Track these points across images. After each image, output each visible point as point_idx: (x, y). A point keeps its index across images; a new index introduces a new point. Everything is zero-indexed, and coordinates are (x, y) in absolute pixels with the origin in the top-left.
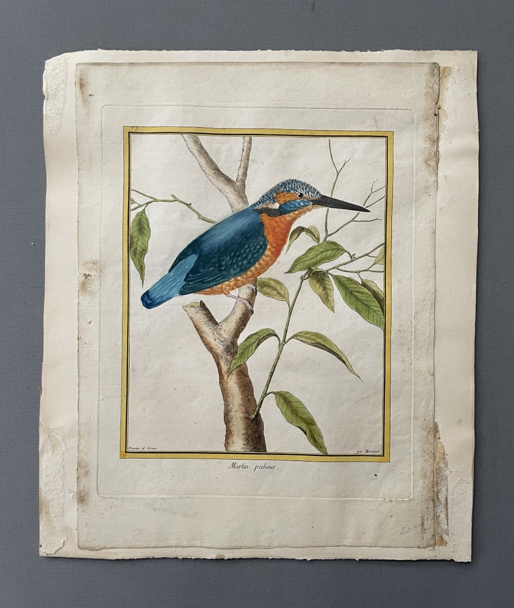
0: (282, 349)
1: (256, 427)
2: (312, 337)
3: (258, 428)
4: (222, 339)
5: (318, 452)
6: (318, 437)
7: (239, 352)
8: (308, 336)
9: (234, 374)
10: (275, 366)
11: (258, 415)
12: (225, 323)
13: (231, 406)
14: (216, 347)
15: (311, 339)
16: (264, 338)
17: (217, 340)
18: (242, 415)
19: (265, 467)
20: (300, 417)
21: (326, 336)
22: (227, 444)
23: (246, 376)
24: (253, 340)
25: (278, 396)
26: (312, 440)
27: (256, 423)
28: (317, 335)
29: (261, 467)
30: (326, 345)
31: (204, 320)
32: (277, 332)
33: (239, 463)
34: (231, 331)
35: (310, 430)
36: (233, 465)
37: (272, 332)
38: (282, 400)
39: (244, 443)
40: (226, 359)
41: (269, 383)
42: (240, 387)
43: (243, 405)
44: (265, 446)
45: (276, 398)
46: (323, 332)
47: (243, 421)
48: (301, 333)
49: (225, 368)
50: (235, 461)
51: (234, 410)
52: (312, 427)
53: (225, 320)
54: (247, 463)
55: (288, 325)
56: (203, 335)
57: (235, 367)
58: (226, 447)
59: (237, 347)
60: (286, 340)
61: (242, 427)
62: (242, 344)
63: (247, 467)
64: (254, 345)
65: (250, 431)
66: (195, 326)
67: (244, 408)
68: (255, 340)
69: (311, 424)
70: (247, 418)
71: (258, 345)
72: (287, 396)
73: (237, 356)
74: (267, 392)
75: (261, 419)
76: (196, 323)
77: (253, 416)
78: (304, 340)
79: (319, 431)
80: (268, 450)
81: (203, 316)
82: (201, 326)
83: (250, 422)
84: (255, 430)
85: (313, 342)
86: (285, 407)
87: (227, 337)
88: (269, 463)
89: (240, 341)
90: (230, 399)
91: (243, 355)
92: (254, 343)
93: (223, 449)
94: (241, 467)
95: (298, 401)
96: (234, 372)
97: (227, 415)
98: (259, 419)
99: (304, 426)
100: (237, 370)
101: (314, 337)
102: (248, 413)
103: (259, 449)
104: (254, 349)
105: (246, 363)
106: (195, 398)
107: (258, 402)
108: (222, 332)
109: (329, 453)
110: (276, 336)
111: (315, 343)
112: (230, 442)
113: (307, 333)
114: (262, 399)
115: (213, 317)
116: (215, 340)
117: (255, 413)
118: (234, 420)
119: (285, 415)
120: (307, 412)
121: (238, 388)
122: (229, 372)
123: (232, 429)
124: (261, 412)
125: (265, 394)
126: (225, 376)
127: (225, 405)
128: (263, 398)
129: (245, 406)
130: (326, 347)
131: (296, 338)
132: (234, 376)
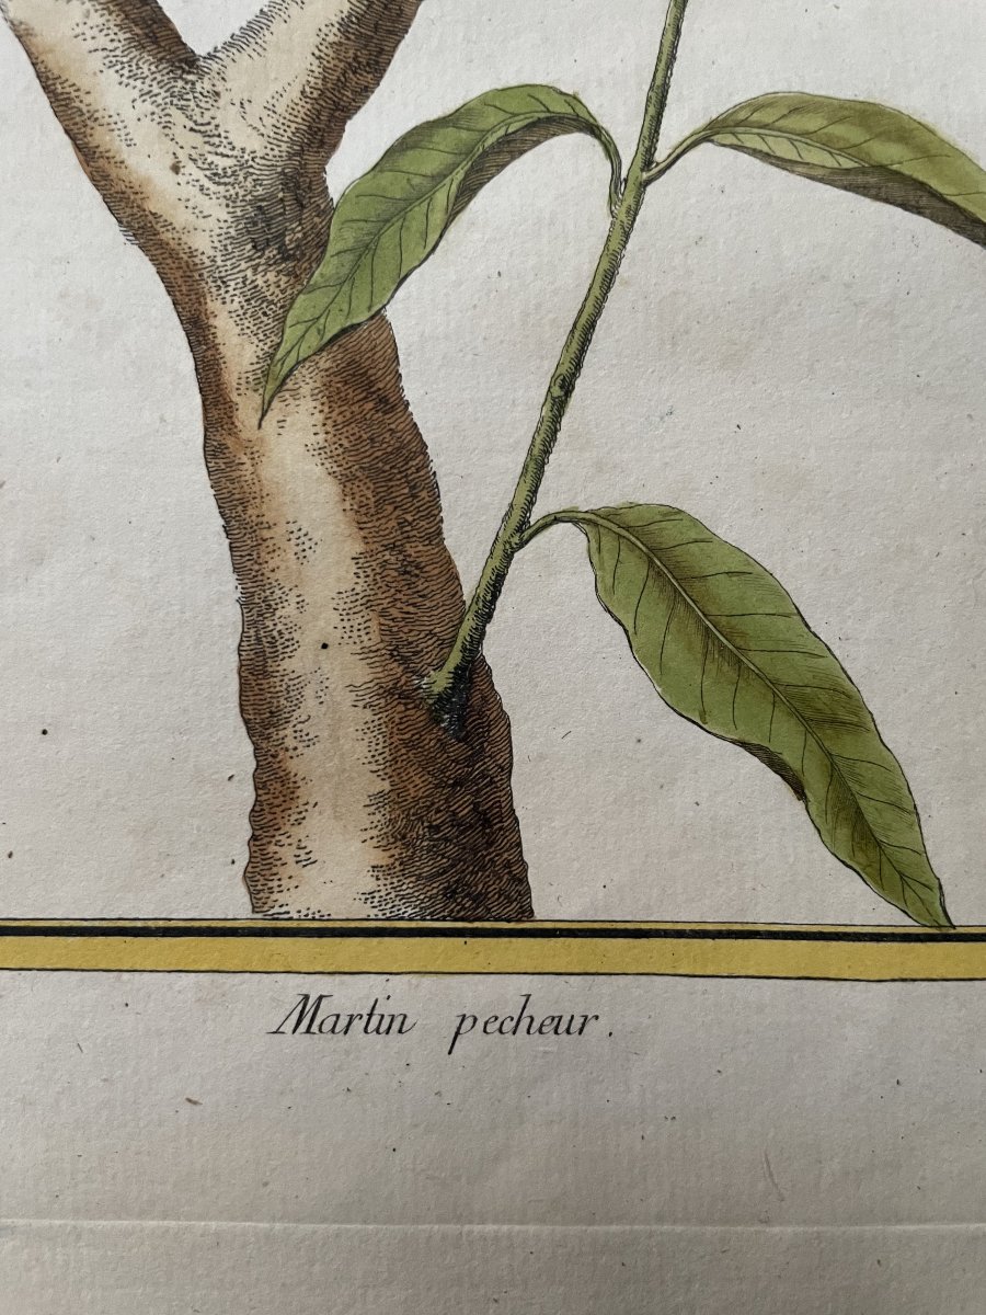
0: (633, 213)
1: (457, 749)
2: (839, 130)
3: (470, 761)
4: (222, 163)
5: (887, 915)
6: (889, 815)
7: (341, 238)
8: (812, 123)
9: (305, 390)
10: (583, 333)
11: (472, 672)
12: (243, 59)
13: (289, 610)
14: (181, 218)
15: (827, 144)
16: (511, 147)
17: (190, 168)
18: (362, 673)
19: (523, 1022)
20: (761, 676)
21: (928, 120)
22: (260, 872)
23: (391, 402)
24: (431, 162)
25: (608, 542)
26: (844, 832)
27: (462, 720)
28: (868, 116)
29: (496, 1025)
30: (934, 184)
31: (102, 41)
32: (597, 105)
33: (347, 996)
34: (280, 109)
35: (834, 772)
36: (307, 1015)
37: (560, 107)
38: (634, 568)
39: (381, 858)
40: (254, 295)
41: (547, 452)
42: (346, 480)
43: (368, 605)
44: (521, 879)
45: (594, 556)
46: (912, 101)
47: (368, 715)
48: (756, 105)
49: (240, 351)
50: (316, 986)
51: (308, 638)
52: (845, 747)
53: (250, 35)
54: (400, 994)
55: (668, 58)
56: (100, 138)
57: (313, 341)
58: (253, 894)
59: (327, 211)
60: (661, 155)
61: (362, 750)
62: (357, 192)
63: (398, 1025)
64: (441, 198)
65: (419, 784)
66: (49, 83)
67: (374, 625)
68: (450, 159)
69: (834, 722)
70: (395, 695)
71: (467, 192)
72: (670, 534)
73: (328, 268)
74: (536, 515)
75: (491, 697)
76: (51, 61)
77: (440, 680)
78: (783, 149)
79: (890, 769)
80: (546, 906)
81: (96, 19)
82: (84, 82)
83: (419, 716)
84: (454, 771)
85: (847, 164)
86: (655, 611)
87: (256, 144)
88: (551, 997)
89: (344, 170)
90: (282, 566)
91: (366, 260)
92: (438, 178)
93: (235, 904)
94: (358, 1025)
95: (748, 572)
96: (307, 382)
97: (266, 674)
98: (476, 699)
99: (789, 741)
100: (324, 362)
101: (852, 134)
102: (405, 660)
103: (479, 899)
104: (438, 217)
105: (389, 313)
106: (39, 559)
107: (471, 574)
108: (227, 119)
109: (963, 915)
110: (593, 129)
111: (862, 171)
112: (287, 853)
113: (801, 105)
114: (496, 563)
115: (165, 22)
116: (176, 169)
117: (455, 658)
118: (309, 705)
119: (655, 664)
120: (811, 645)
121: (330, 489)
122: (274, 381)
123: (293, 766)
124: (491, 651)
125: (520, 529)
126: (246, 409)
127: (246, 603)
128: (508, 557)
129: (383, 613)
130: (934, 194)
131: (731, 139)
132: (307, 404)
